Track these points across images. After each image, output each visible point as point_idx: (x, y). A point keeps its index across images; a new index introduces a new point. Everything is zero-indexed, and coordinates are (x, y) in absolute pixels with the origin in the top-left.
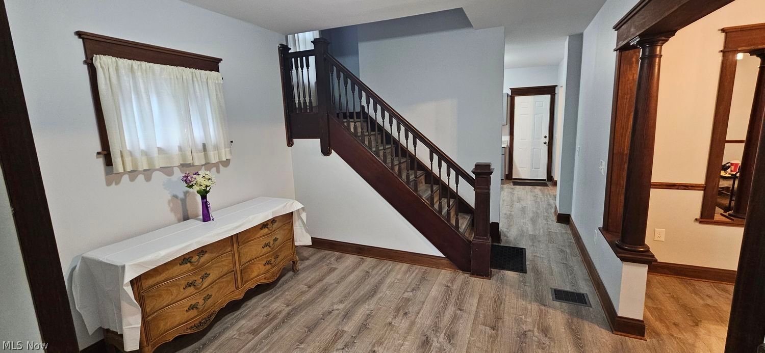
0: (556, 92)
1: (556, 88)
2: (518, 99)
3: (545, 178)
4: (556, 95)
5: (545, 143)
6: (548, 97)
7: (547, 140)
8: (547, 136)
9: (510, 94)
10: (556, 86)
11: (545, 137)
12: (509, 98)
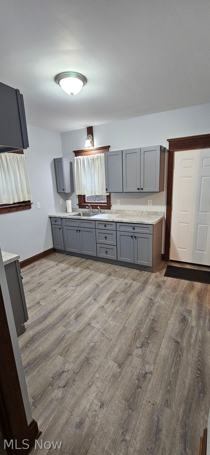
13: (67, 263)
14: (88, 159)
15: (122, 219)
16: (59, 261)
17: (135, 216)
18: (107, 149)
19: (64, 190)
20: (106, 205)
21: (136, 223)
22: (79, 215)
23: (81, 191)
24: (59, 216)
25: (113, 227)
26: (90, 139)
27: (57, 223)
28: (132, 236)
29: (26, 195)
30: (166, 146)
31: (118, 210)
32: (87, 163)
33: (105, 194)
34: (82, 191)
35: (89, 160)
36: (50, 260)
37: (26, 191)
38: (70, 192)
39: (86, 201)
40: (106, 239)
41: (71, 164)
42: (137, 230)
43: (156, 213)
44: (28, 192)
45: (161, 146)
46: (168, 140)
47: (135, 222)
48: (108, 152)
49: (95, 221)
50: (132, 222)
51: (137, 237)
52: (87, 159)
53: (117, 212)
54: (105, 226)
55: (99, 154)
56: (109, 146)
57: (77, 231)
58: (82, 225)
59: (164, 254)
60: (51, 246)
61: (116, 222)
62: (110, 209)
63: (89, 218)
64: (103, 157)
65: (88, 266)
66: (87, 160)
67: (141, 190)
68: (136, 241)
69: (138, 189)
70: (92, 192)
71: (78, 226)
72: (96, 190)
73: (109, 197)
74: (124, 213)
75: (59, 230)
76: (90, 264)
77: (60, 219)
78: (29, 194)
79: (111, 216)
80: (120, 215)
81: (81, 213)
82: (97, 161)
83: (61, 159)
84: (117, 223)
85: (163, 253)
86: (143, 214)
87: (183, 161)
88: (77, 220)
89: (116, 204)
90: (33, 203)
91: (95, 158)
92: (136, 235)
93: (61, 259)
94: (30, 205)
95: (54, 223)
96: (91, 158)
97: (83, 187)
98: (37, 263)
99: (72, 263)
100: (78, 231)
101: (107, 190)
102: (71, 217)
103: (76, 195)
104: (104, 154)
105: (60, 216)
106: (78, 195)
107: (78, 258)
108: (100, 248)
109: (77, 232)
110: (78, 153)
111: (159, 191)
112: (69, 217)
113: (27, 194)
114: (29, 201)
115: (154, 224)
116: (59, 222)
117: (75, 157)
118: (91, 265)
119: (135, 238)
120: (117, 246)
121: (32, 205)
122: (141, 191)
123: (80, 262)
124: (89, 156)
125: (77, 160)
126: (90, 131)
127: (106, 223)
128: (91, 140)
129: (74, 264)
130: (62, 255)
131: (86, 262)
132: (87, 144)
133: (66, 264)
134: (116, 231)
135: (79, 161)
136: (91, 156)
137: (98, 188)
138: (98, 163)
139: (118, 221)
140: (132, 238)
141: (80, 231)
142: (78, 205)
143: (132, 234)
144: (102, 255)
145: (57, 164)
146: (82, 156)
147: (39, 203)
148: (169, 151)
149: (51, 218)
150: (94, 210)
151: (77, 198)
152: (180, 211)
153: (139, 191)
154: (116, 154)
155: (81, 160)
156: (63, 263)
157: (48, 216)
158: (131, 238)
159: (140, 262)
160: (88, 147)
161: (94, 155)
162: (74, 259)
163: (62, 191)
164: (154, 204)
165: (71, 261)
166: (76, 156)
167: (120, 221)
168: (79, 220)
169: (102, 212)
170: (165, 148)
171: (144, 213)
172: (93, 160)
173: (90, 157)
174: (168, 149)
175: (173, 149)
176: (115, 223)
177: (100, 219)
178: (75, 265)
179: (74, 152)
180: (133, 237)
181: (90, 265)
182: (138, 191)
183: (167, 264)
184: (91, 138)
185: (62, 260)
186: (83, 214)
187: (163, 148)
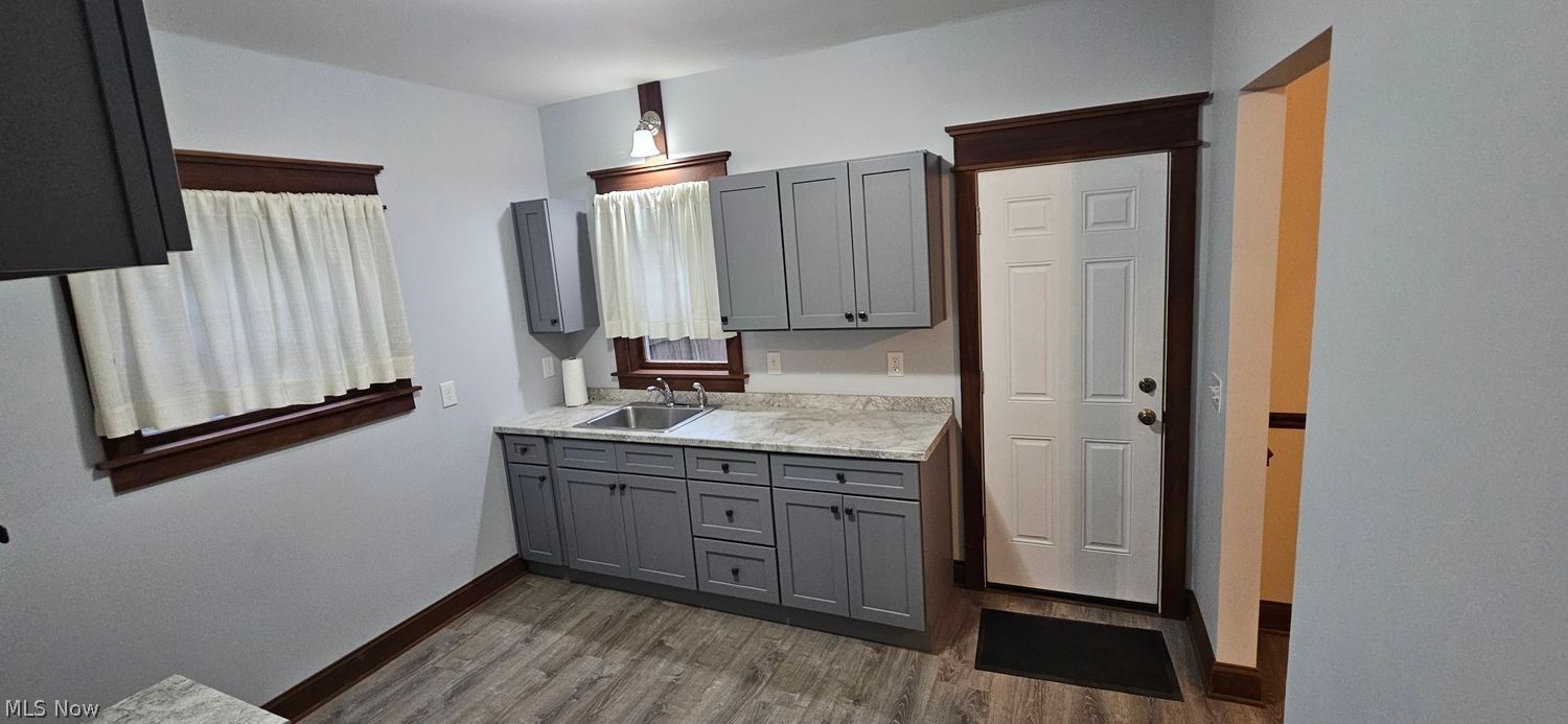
0: (1206, 132)
1: (1207, 112)
2: (992, 185)
3: (1150, 595)
4: (1205, 155)
5: (1147, 419)
6: (1157, 165)
7: (1155, 403)
8: (1158, 376)
9: (949, 157)
10: (1204, 97)
11: (1147, 386)
12: (947, 182)
13: (571, 624)
14: (649, 204)
15: (790, 437)
16: (540, 617)
17: (844, 417)
18: (721, 165)
19: (555, 322)
20: (726, 373)
21: (849, 455)
22: (621, 419)
23: (624, 322)
24: (538, 431)
25: (757, 472)
26: (651, 126)
27: (528, 458)
28: (835, 510)
29: (388, 360)
30: (946, 150)
31: (774, 394)
32: (642, 215)
33: (720, 335)
34: (628, 324)
35: (653, 205)
36: (500, 615)
37: (387, 343)
38: (581, 327)
39: (649, 359)
40: (731, 521)
41: (583, 223)
42: (852, 483)
43: (922, 405)
44: (393, 346)
45: (926, 155)
46: (948, 130)
47: (842, 451)
48: (724, 177)
49: (683, 447)
50: (832, 454)
51: (855, 512)
52: (644, 201)
53: (770, 402)
54: (726, 468)
55: (690, 184)
56: (728, 154)
57: (613, 487)
58: (631, 465)
59: (963, 559)
60: (505, 550)
61: (769, 453)
62: (743, 391)
63: (659, 438)
64: (704, 192)
65: (663, 634)
66: (645, 206)
67: (860, 320)
68: (851, 526)
69: (849, 317)
70: (668, 325)
71: (615, 470)
72: (684, 318)
73: (735, 346)
74: (798, 405)
75: (541, 486)
76: (670, 623)
77: (542, 440)
78: (400, 355)
79: (747, 422)
80: (781, 414)
81: (630, 408)
82: (683, 210)
83: (539, 204)
84: (771, 457)
85: (957, 556)
86: (871, 408)
87: (1012, 205)
88: (612, 445)
89: (766, 371)
90: (420, 388)
91: (672, 200)
92: (849, 502)
93: (552, 608)
94: (410, 397)
95: (519, 457)
96: (659, 199)
97: (630, 310)
98: (445, 633)
99: (595, 623)
100: (617, 490)
101: (724, 320)
102: (584, 434)
103: (609, 340)
104: (707, 182)
105: (542, 431)
106: (615, 339)
107: (620, 594)
108: (711, 557)
109: (612, 494)
110: (607, 180)
111: (929, 325)
112: (578, 433)
113: (393, 355)
114: (404, 383)
115: (923, 459)
116: (538, 454)
117: (597, 196)
118: (673, 630)
119: (846, 516)
120: (775, 546)
121: (419, 395)
122: (861, 324)
123: (628, 617)
124: (652, 191)
125: (605, 206)
126: (651, 97)
127: (726, 456)
128: (656, 131)
129: (602, 632)
130: (554, 586)
131: (654, 614)
132: (642, 147)
133: (570, 632)
134: (771, 487)
135: (612, 210)
136: (656, 190)
137: (690, 311)
138: (685, 216)
139: (774, 450)
140: (837, 517)
141: (623, 487)
142: (617, 378)
143: (835, 500)
144: (721, 584)
145: (526, 224)
146: (623, 194)
147: (452, 382)
148: (955, 171)
149: (506, 437)
150: (682, 395)
151: (610, 350)
152: (1014, 392)
153: (852, 325)
154: (753, 183)
155: (622, 206)
156: (558, 631)
157: (492, 430)
158: (833, 514)
159: (873, 611)
160: (646, 158)
161: (670, 187)
162: (604, 603)
163: (550, 328)
164: (911, 368)
165: (592, 614)
166: (598, 193)
167: (784, 450)
168: (617, 445)
169: (709, 401)
170: (940, 158)
171: (876, 405)
172: (667, 205)
173: (655, 194)
174: (952, 162)
175: (973, 164)
176: (766, 457)
177: (701, 441)
178: (607, 635)
179: (592, 175)
180: (840, 510)
181: (668, 630)
182: (847, 324)
183: (978, 604)
184: (655, 126)
185: (554, 614)
186: (638, 413)
187: (935, 159)
